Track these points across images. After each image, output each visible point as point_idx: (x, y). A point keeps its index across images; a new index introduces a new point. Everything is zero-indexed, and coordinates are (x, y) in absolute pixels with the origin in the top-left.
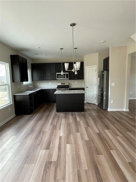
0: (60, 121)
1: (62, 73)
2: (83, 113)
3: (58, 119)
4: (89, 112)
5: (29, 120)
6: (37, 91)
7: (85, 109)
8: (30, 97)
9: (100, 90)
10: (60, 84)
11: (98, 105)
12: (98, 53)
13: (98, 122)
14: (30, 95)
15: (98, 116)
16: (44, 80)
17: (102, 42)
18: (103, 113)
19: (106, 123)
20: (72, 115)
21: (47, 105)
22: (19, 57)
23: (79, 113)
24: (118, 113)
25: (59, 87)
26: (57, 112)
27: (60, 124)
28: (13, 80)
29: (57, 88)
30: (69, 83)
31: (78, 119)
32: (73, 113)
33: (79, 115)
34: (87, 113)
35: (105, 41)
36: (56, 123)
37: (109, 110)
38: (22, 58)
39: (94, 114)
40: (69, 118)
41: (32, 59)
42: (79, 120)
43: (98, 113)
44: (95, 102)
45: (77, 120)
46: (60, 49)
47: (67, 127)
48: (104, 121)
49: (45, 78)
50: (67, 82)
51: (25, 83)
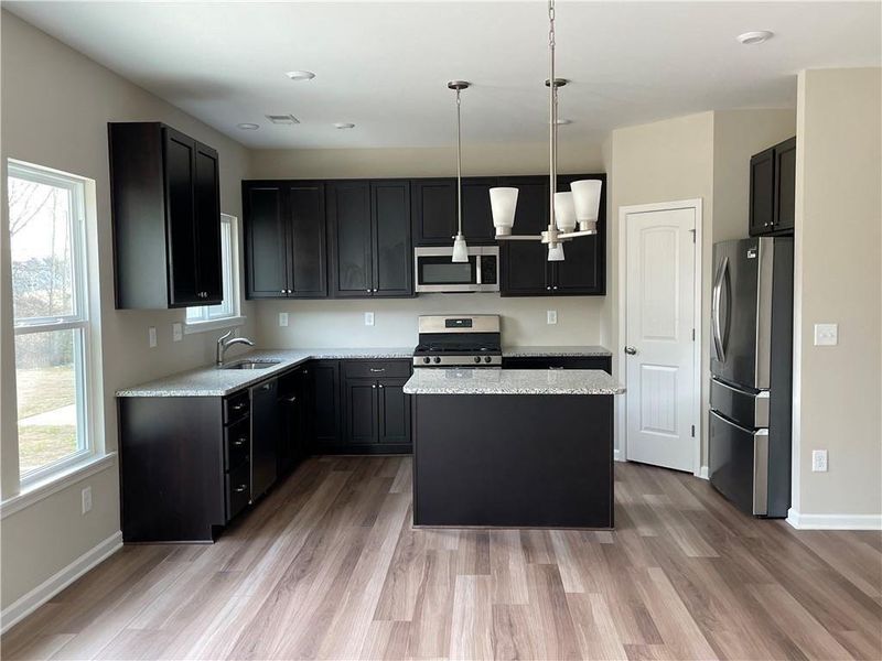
0: (440, 592)
1: (459, 251)
2: (604, 536)
3: (429, 579)
4: (645, 531)
5: (220, 578)
6: (279, 373)
7: (620, 506)
8: (233, 415)
9: (727, 370)
10: (435, 325)
11: (713, 484)
12: (710, 114)
13: (725, 612)
14: (236, 397)
15: (720, 565)
16: (328, 296)
17: (745, 41)
18: (751, 545)
19: (779, 621)
20: (527, 548)
21: (346, 469)
22: (169, 135)
23: (576, 533)
24: (864, 547)
25: (430, 345)
26: (416, 523)
27: (440, 611)
28: (119, 291)
29: (420, 351)
30: (501, 319)
31: (572, 582)
32: (535, 534)
33: (576, 553)
34: (633, 539)
35: (770, 35)
36: (411, 604)
37: (796, 519)
38: (190, 147)
39: (689, 548)
40: (503, 569)
41: (253, 152)
42: (580, 589)
43: (717, 539)
44: (692, 456)
45: (568, 588)
46: (452, 87)
47: (495, 642)
48: (765, 605)
49: (333, 280)
50: (486, 310)
51: (195, 314)
